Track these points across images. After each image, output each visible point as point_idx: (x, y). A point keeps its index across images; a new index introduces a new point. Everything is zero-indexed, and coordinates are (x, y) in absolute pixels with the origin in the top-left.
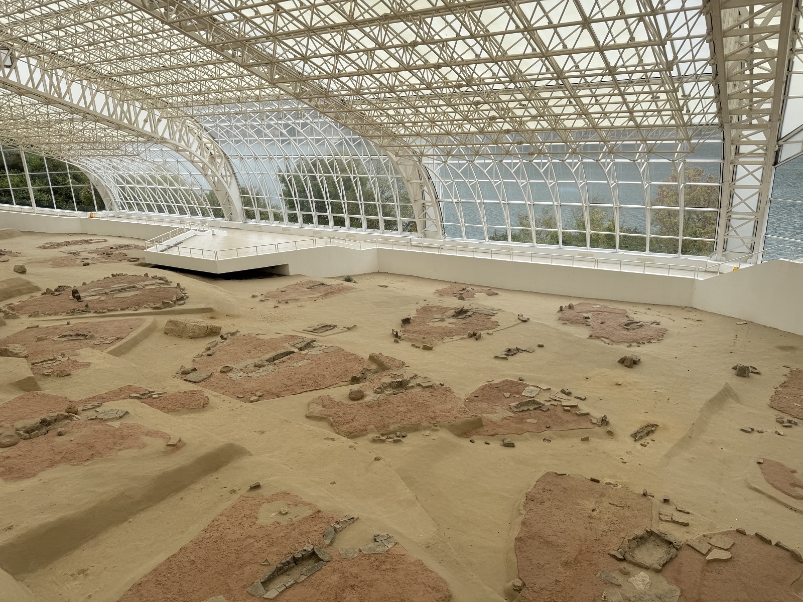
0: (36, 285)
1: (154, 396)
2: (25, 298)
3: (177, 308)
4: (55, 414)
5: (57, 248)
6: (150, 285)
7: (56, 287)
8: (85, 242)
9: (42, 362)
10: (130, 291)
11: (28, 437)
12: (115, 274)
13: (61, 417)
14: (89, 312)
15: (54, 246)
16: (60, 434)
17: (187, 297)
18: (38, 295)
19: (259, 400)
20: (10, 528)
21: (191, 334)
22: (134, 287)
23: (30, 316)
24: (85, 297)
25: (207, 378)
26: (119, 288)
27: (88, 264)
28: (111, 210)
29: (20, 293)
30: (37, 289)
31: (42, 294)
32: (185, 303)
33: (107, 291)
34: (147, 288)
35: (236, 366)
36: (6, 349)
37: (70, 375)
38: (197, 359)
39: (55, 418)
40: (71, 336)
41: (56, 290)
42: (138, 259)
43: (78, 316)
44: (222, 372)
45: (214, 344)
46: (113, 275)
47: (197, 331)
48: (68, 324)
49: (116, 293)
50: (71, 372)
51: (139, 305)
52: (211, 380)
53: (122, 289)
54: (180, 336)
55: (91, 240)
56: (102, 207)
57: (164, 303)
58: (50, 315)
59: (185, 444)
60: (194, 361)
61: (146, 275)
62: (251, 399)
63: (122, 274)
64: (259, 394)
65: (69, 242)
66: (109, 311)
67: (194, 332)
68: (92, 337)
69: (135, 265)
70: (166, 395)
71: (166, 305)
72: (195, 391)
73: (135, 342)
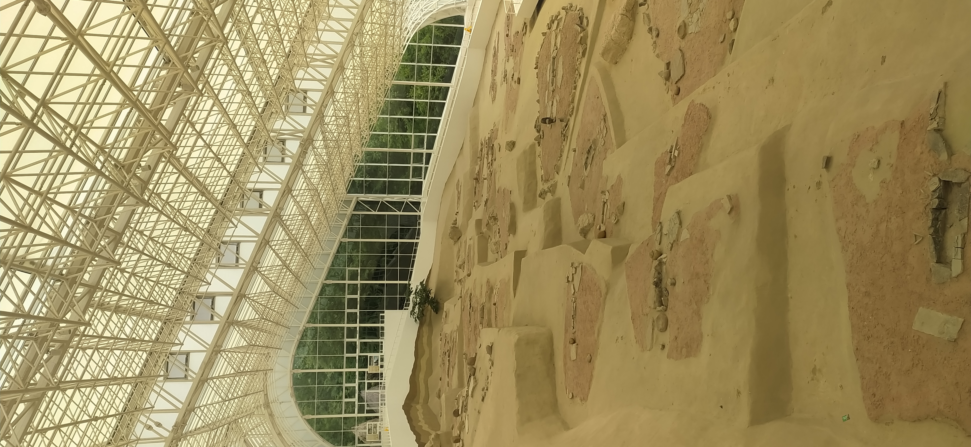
0: (528, 146)
1: (676, 155)
2: (539, 162)
3: (590, 29)
4: (653, 269)
5: (496, 86)
6: (556, 39)
7: (535, 130)
8: (495, 55)
9: (603, 214)
10: (557, 67)
11: (665, 307)
12: (535, 66)
13: (658, 268)
14: (569, 120)
15: (493, 87)
16: (674, 284)
17: (581, 9)
18: (539, 149)
19: (737, 20)
20: (739, 393)
21: (626, 38)
22: (554, 58)
23: (557, 173)
24: (552, 113)
25: (684, 60)
26: (551, 75)
27: (519, 79)
28: (464, 10)
29: (533, 163)
30: (532, 147)
31: (539, 146)
32: (587, 18)
33: (551, 89)
34: (558, 45)
35: (684, 15)
36: (581, 229)
37: (624, 203)
38: (657, 52)
39: (657, 273)
40: (587, 158)
41: (538, 131)
42: (525, 23)
43: (570, 134)
44: (683, 38)
45: (646, 18)
46: (535, 68)
47: (624, 29)
48: (575, 151)
49: (556, 82)
50: (622, 201)
51: (574, 70)
52: (687, 55)
53: (553, 72)
54: (624, 50)
55: (495, 47)
56: (460, 19)
57: (580, 43)
58: (561, 156)
59: (737, 195)
60: (658, 56)
61: (544, 34)
62: (732, 29)
63: (537, 58)
64: (729, 15)
65: (492, 71)
66: (573, 102)
67: (624, 33)
68: (595, 142)
69: (530, 31)
70: (680, 141)
71: (583, 41)
72: (688, 109)
73: (614, 103)
